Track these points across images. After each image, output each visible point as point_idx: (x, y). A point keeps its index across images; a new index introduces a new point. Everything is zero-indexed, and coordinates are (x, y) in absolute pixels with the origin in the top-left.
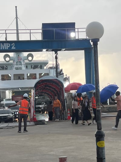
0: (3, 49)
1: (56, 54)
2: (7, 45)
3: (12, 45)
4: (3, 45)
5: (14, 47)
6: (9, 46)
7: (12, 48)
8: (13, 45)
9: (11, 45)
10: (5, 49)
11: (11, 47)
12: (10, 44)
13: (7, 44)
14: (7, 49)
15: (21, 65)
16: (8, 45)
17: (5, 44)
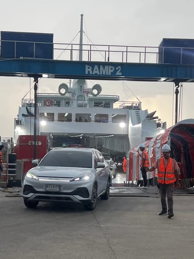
0: (104, 74)
1: (177, 86)
2: (110, 69)
3: (117, 69)
4: (104, 69)
5: (120, 72)
6: (112, 71)
7: (117, 74)
8: (119, 69)
9: (115, 68)
10: (107, 74)
11: (115, 71)
12: (113, 68)
13: (110, 67)
14: (110, 74)
15: (85, 100)
16: (112, 69)
17: (106, 67)
